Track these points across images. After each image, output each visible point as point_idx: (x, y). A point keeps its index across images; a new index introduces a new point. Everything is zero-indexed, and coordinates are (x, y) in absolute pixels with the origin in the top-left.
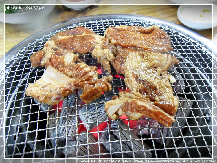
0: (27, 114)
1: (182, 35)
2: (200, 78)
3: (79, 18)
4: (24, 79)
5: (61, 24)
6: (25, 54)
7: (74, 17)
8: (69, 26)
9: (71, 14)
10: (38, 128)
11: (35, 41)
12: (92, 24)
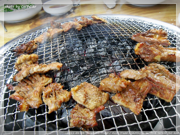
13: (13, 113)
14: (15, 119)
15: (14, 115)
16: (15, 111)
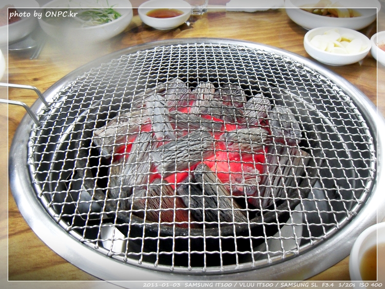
0: (87, 148)
1: (308, 69)
2: (322, 122)
3: (163, 40)
4: (83, 114)
5: (136, 47)
6: (86, 80)
7: (156, 39)
8: (149, 49)
9: (153, 34)
10: (100, 163)
11: (100, 65)
12: (181, 48)
13: (67, 180)
14: (69, 188)
15: (68, 183)
16: (70, 178)
